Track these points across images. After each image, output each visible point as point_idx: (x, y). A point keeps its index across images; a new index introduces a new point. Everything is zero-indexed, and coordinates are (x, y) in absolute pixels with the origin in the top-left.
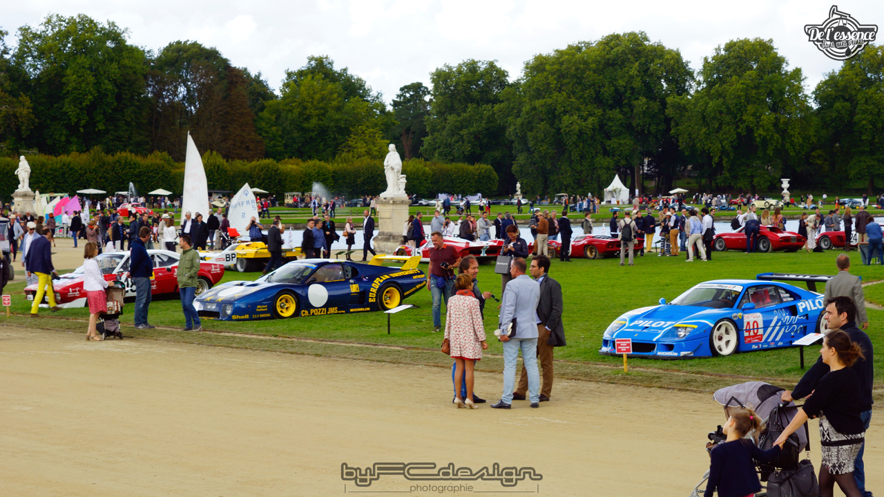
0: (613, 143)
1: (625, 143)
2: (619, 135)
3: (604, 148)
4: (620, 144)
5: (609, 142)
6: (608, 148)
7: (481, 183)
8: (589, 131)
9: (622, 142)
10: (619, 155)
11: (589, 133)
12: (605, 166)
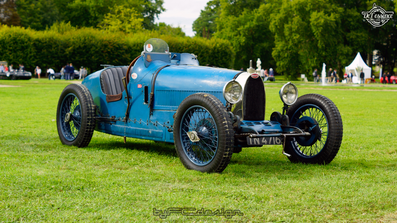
0: (352, 35)
1: (362, 36)
2: (355, 29)
3: (345, 38)
4: (358, 36)
5: (348, 34)
6: (348, 39)
7: (216, 57)
8: (333, 24)
9: (359, 34)
10: (357, 45)
11: (334, 25)
12: (345, 53)
